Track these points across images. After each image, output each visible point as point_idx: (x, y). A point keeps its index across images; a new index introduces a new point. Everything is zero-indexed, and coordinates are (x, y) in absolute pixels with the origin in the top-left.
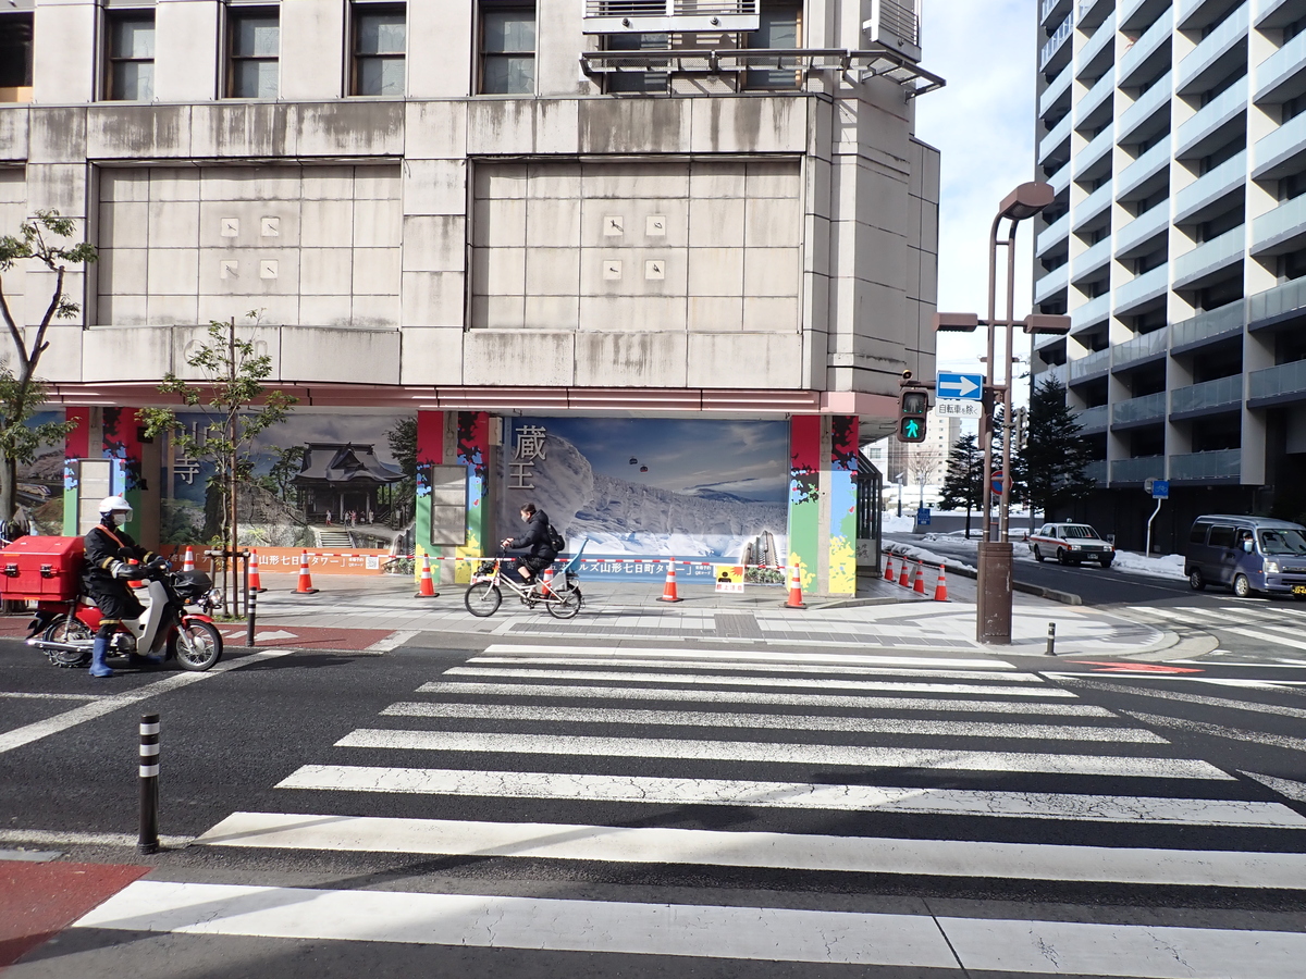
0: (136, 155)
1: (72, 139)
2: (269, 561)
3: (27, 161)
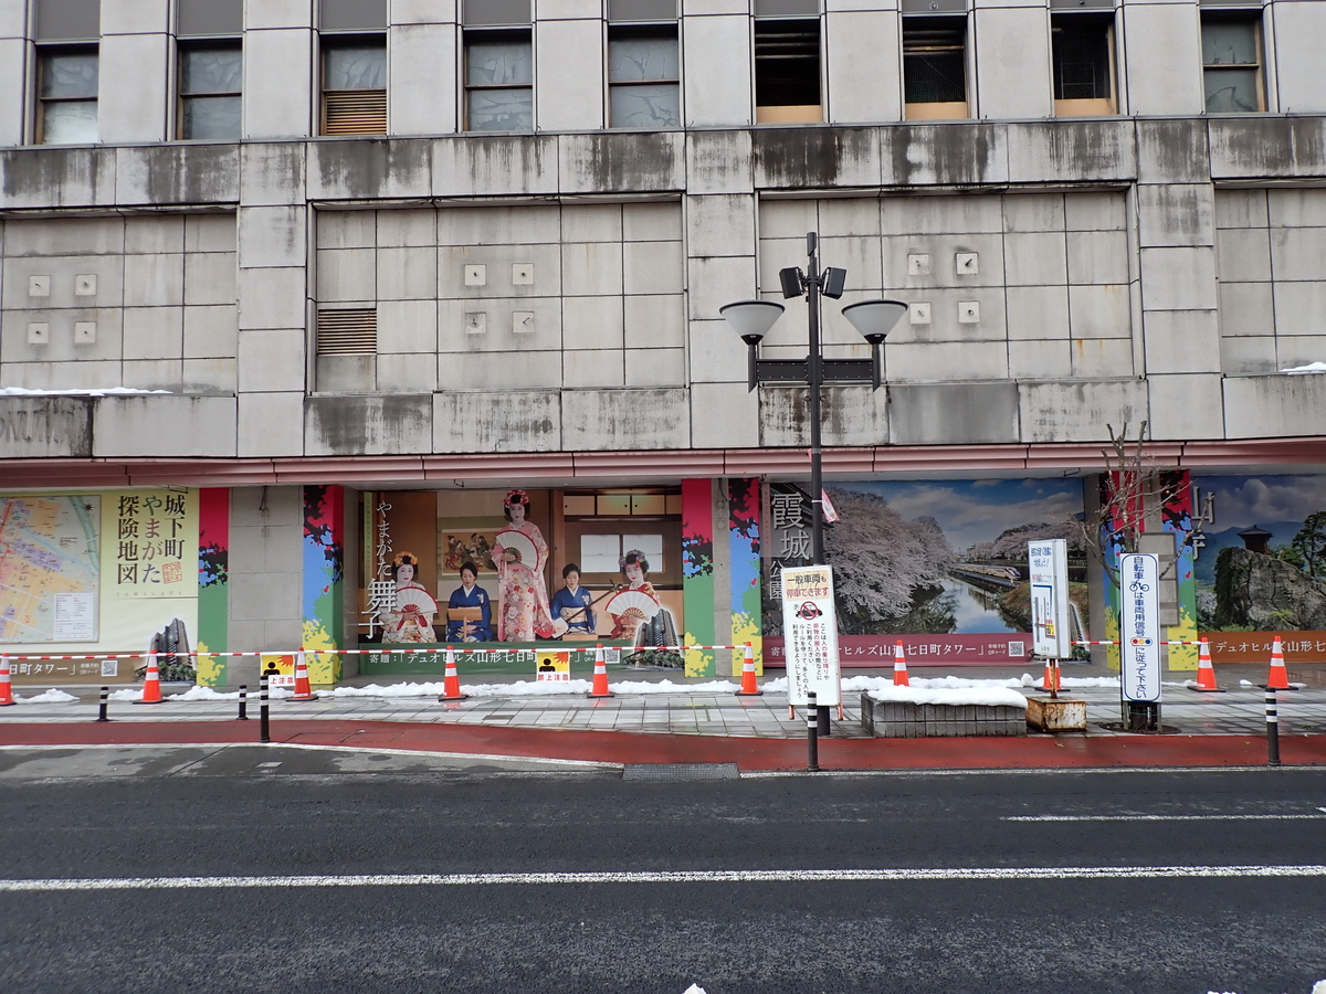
1: (1191, 156)
2: (1300, 648)
3: (1136, 181)
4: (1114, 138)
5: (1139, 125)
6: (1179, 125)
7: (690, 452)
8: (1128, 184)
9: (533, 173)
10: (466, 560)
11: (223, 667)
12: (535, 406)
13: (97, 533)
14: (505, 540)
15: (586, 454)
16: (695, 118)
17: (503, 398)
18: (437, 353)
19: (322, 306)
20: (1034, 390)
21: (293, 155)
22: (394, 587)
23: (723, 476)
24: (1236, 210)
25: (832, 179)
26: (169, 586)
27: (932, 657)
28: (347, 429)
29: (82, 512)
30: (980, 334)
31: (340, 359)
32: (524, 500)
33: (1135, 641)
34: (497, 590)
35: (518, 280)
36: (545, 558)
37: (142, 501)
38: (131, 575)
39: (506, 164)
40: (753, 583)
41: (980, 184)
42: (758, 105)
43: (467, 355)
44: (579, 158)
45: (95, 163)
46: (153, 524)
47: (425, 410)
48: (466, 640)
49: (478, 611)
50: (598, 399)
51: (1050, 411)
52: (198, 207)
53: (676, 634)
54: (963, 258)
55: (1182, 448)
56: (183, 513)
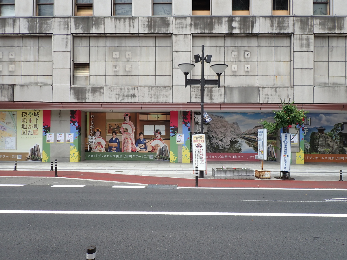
0: (330, 32)
1: (308, 27)
2: (331, 159)
3: (293, 33)
4: (288, 21)
5: (295, 18)
6: (306, 18)
7: (172, 104)
8: (291, 34)
9: (132, 27)
10: (114, 131)
11: (49, 157)
12: (131, 90)
13: (16, 121)
14: (124, 126)
15: (145, 103)
16: (176, 13)
17: (123, 88)
18: (106, 76)
19: (75, 62)
20: (263, 89)
21: (67, 21)
22: (95, 138)
23: (181, 110)
24: (320, 42)
25: (212, 31)
26: (35, 136)
27: (235, 159)
28: (81, 95)
29: (12, 115)
30: (250, 74)
31: (80, 76)
32: (129, 115)
33: (284, 156)
34: (121, 139)
35: (127, 57)
36: (134, 131)
37: (28, 113)
38: (25, 132)
39: (125, 25)
40: (188, 138)
41: (252, 33)
42: (193, 10)
43: (114, 76)
44: (144, 23)
45: (14, 22)
46: (31, 119)
47: (102, 91)
48: (113, 152)
49: (116, 144)
50: (148, 89)
51: (267, 95)
52: (42, 34)
53: (168, 151)
54: (246, 53)
55: (302, 105)
56: (39, 117)
